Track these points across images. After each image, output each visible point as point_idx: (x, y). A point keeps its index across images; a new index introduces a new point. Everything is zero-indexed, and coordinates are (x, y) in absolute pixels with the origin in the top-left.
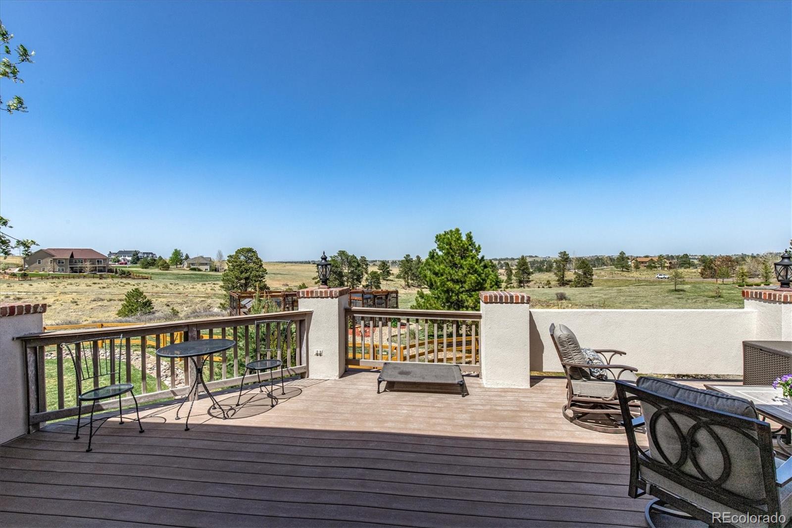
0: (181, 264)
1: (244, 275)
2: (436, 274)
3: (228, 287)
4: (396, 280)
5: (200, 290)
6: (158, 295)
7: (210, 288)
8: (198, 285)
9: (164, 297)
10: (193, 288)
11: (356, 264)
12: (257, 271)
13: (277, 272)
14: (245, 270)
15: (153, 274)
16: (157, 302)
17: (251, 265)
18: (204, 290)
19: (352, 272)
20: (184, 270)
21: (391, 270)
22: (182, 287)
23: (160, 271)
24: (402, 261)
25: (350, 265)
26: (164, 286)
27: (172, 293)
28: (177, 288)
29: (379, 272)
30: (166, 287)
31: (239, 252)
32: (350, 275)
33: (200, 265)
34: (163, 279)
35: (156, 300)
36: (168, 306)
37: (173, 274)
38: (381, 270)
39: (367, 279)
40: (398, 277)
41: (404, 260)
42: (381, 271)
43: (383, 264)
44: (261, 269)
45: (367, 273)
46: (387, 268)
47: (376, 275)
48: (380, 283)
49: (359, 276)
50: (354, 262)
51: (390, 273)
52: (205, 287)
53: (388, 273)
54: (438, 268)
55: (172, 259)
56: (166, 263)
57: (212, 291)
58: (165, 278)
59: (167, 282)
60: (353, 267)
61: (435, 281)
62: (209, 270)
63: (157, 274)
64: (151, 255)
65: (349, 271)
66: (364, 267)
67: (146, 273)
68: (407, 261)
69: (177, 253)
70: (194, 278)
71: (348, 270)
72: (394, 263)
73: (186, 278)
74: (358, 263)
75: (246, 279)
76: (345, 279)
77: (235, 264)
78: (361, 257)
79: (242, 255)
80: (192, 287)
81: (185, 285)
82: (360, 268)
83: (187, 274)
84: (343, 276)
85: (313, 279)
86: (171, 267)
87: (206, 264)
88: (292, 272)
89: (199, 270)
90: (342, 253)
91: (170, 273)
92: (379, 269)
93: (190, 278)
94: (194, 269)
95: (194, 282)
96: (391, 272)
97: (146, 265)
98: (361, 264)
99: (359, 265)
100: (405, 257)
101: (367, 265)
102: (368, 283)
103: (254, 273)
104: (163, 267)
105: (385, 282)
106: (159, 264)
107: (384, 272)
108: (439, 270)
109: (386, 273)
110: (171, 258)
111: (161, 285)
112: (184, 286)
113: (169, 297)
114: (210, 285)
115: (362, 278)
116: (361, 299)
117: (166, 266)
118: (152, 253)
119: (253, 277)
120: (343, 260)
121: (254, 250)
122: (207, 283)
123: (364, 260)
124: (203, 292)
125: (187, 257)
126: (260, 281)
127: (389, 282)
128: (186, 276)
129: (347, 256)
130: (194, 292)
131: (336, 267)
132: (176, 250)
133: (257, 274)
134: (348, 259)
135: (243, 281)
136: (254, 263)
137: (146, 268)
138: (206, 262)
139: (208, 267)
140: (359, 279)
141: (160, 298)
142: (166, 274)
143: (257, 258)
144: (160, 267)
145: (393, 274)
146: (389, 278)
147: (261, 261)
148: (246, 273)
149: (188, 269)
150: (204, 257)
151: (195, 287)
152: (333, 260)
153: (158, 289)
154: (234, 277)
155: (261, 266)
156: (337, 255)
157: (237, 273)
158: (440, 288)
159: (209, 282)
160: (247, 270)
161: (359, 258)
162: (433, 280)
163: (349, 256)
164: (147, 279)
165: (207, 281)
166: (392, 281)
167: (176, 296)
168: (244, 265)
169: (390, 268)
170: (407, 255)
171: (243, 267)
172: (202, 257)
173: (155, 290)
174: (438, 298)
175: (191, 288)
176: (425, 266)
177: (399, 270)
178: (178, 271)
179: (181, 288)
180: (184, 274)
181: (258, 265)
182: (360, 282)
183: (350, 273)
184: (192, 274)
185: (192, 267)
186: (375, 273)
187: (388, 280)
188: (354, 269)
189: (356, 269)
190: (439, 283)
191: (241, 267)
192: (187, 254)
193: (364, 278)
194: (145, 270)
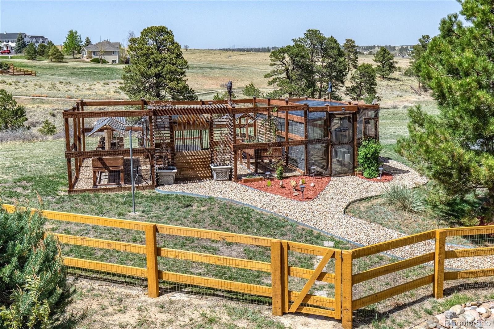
0: (79, 53)
1: (153, 70)
2: (453, 72)
3: (133, 88)
4: (404, 78)
5: (99, 92)
6: (39, 99)
7: (114, 89)
8: (97, 84)
9: (49, 102)
10: (90, 89)
11: (335, 52)
12: (173, 64)
13: (217, 65)
14: (155, 61)
15: (40, 67)
16: (39, 109)
17: (165, 54)
18: (104, 93)
19: (329, 66)
20: (84, 61)
21: (397, 63)
22: (76, 87)
23: (51, 64)
24: (414, 47)
25: (325, 53)
26: (50, 86)
27: (60, 97)
28: (66, 89)
29: (375, 65)
30: (53, 86)
31: (146, 32)
32: (325, 71)
33: (104, 55)
34: (52, 75)
35: (38, 107)
36: (54, 115)
37: (67, 68)
38: (380, 61)
39: (353, 78)
40: (408, 73)
41: (418, 45)
42: (379, 64)
43: (382, 53)
44: (179, 61)
45: (355, 67)
46: (390, 59)
47: (369, 70)
48: (376, 85)
49: (341, 71)
50: (333, 48)
51: (394, 67)
52: (107, 87)
53: (392, 67)
54: (457, 58)
55: (67, 46)
56: (58, 50)
57: (115, 94)
58: (54, 74)
59: (56, 80)
60: (332, 57)
61: (450, 88)
62: (117, 62)
63: (45, 68)
64: (41, 40)
65: (325, 64)
66: (352, 56)
67: (31, 67)
68: (423, 46)
69: (73, 36)
70: (94, 74)
71: (323, 62)
72: (403, 50)
73: (84, 74)
74: (339, 50)
75: (158, 76)
76: (317, 77)
77: (139, 52)
78: (347, 40)
79: (151, 38)
80: (88, 87)
81: (79, 84)
82: (342, 59)
83: (85, 68)
84: (314, 73)
85: (266, 76)
86: (65, 57)
87: (113, 53)
88: (239, 66)
89: (104, 62)
90: (313, 34)
91: (61, 66)
92: (376, 61)
93: (89, 73)
94: (96, 61)
95: (94, 79)
96: (396, 65)
97: (33, 54)
98: (346, 52)
99: (341, 54)
100: (420, 40)
101: (356, 53)
102: (354, 84)
103: (168, 67)
104: (55, 58)
105: (385, 82)
106: (49, 53)
107: (383, 65)
108: (460, 64)
109: (387, 68)
110: (65, 43)
111: (47, 84)
112: (78, 87)
113: (56, 102)
114: (114, 85)
115: (345, 75)
116: (303, 121)
117: (58, 57)
118: (42, 37)
119: (167, 74)
120: (314, 46)
121: (169, 30)
122: (111, 81)
123: (351, 45)
124: (103, 95)
125: (88, 42)
126: (178, 80)
127: (391, 83)
128: (84, 70)
129: (321, 39)
130: (90, 95)
131: (303, 57)
132: (71, 32)
133: (173, 68)
134: (322, 44)
135: (154, 80)
136: (168, 50)
137: (33, 59)
138: (112, 50)
139: (116, 57)
140: (340, 77)
141: (43, 103)
142: (57, 68)
143: (173, 43)
144: (51, 57)
145: (399, 68)
146: (393, 75)
147: (178, 46)
148: (156, 67)
149: (89, 60)
150: (111, 41)
151: (93, 87)
152: (298, 46)
153: (42, 90)
154: (138, 74)
155: (179, 56)
156: (303, 36)
157: (142, 67)
158: (461, 105)
159: (114, 81)
160: (157, 63)
161: (342, 43)
162: (444, 85)
163: (324, 39)
164: (30, 74)
165: (112, 79)
166: (398, 80)
167: (66, 101)
168: (152, 54)
169: (395, 59)
170: (424, 37)
171: (151, 57)
172: (108, 42)
173: (39, 91)
174: (454, 127)
175: (86, 89)
176: (431, 54)
177: (411, 62)
178: (75, 63)
179: (73, 89)
180: (82, 68)
181: (173, 53)
182: (342, 82)
183: (326, 67)
184: (93, 68)
185: (95, 57)
186: (369, 66)
187: (389, 79)
188: (333, 60)
189: (335, 61)
190: (458, 93)
191: (148, 58)
192: (88, 38)
193: (349, 75)
194: (31, 61)
